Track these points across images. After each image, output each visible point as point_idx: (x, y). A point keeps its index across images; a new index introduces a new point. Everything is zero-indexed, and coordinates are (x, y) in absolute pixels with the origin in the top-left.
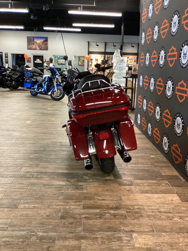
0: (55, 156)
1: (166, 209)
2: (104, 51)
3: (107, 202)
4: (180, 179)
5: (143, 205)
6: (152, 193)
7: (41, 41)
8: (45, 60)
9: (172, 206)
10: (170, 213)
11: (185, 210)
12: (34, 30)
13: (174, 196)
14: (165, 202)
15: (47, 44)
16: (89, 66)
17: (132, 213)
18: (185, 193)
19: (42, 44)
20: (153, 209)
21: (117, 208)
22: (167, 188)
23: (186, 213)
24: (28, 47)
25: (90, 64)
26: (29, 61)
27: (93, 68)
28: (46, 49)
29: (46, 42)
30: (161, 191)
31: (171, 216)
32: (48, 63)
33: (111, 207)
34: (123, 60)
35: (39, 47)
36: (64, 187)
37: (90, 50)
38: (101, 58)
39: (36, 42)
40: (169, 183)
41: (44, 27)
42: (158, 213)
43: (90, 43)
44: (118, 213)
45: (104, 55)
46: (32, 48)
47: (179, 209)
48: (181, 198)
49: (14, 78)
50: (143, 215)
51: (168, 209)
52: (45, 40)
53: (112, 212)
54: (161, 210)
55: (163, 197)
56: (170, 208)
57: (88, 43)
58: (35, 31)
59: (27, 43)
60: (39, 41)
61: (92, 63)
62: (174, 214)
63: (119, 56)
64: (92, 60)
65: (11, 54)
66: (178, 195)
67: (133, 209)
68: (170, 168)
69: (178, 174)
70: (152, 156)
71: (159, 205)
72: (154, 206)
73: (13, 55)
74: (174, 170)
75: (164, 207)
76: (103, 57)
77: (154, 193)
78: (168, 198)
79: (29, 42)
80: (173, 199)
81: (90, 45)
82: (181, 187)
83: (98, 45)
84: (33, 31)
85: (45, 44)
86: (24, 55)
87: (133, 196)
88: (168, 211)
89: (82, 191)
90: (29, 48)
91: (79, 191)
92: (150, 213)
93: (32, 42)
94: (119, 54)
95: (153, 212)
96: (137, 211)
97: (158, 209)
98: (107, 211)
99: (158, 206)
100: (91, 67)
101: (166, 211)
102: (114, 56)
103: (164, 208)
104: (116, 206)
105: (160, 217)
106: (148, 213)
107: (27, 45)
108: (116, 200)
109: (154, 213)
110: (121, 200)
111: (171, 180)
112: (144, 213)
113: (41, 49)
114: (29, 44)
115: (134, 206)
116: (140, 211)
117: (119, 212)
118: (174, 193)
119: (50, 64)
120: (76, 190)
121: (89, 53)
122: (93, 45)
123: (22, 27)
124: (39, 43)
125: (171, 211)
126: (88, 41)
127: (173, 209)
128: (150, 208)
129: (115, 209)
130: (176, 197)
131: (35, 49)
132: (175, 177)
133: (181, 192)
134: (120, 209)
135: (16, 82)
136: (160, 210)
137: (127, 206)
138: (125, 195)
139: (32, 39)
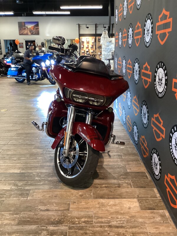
0: (14, 151)
1: (119, 222)
2: (95, 33)
3: (50, 214)
4: (146, 176)
5: (92, 216)
6: (109, 198)
7: (32, 26)
8: (37, 45)
9: (127, 217)
10: (122, 227)
11: (142, 223)
12: (23, 14)
13: (134, 202)
14: (120, 212)
15: (38, 28)
16: (81, 48)
17: (75, 229)
18: (148, 197)
19: (33, 29)
20: (102, 222)
21: (59, 222)
22: (128, 191)
23: (141, 228)
24: (19, 33)
25: (82, 46)
26: (22, 47)
27: (85, 51)
28: (38, 34)
29: (37, 27)
30: (119, 195)
31: (122, 233)
32: (40, 47)
33: (53, 220)
34: (111, 42)
35: (30, 32)
36: (8, 192)
37: (81, 33)
38: (92, 40)
39: (27, 27)
40: (133, 182)
41: (34, 12)
42: (106, 229)
43: (81, 25)
44: (58, 230)
45: (95, 37)
46: (23, 33)
47: (134, 221)
48: (142, 204)
49: (3, 64)
50: (88, 232)
51: (121, 222)
52: (36, 24)
53: (51, 228)
54: (113, 223)
55: (119, 203)
56: (124, 220)
57: (78, 25)
58: (24, 16)
59: (19, 29)
60: (30, 26)
61: (83, 46)
62: (127, 230)
63: (107, 38)
64: (83, 42)
65: (4, 40)
66: (138, 200)
67: (79, 223)
68: (138, 162)
69: (146, 170)
70: (121, 147)
71: (112, 216)
72: (106, 218)
73: (6, 41)
74: (142, 164)
75: (118, 218)
76: (94, 39)
77: (111, 198)
78: (125, 204)
79: (20, 28)
80: (132, 206)
81: (80, 28)
82: (145, 187)
83: (88, 28)
84: (22, 16)
85: (36, 29)
86: (15, 40)
87: (84, 204)
88: (121, 225)
89: (26, 199)
90: (21, 33)
91: (22, 199)
92: (97, 229)
93: (24, 27)
94: (106, 35)
95: (101, 227)
96: (82, 226)
97: (109, 222)
98: (45, 228)
99: (110, 217)
100: (83, 50)
101: (118, 225)
102: (102, 37)
103: (117, 220)
104: (58, 219)
105: (109, 234)
106: (95, 229)
107: (19, 30)
108: (61, 210)
109: (101, 229)
110: (68, 210)
111: (136, 178)
112: (90, 229)
113: (32, 34)
114: (21, 29)
115: (81, 218)
116: (86, 225)
117: (60, 228)
118: (134, 198)
119: (42, 49)
120: (20, 197)
121: (80, 35)
122: (83, 27)
123: (11, 13)
124: (30, 28)
125: (123, 225)
126: (77, 23)
127: (128, 221)
128: (100, 220)
129: (56, 224)
130: (135, 203)
131: (27, 34)
132: (141, 174)
133: (143, 196)
134: (62, 224)
135: (6, 68)
136: (110, 224)
137: (72, 219)
138: (75, 202)
139: (23, 24)
